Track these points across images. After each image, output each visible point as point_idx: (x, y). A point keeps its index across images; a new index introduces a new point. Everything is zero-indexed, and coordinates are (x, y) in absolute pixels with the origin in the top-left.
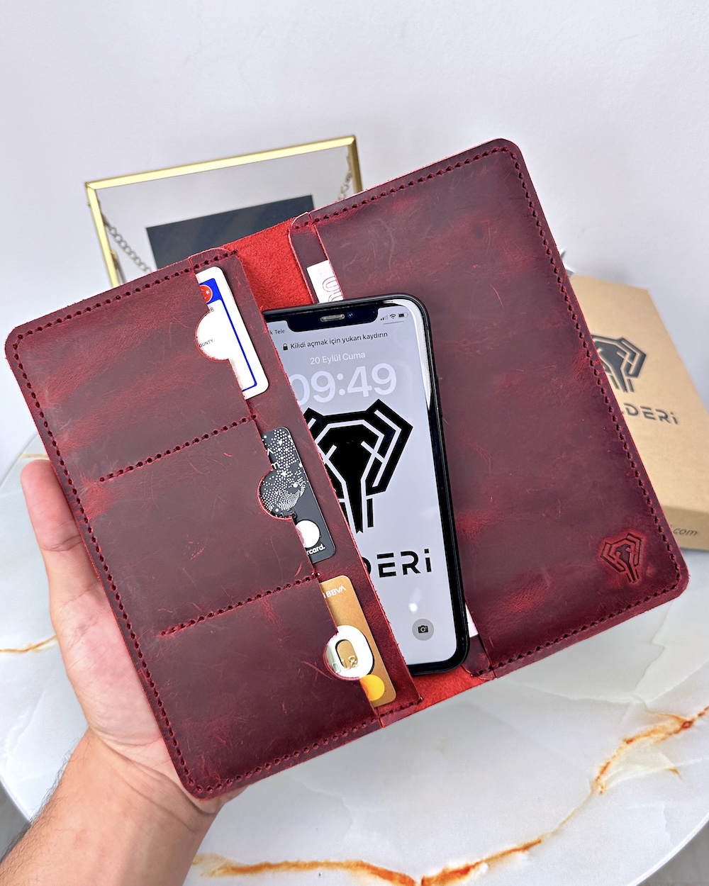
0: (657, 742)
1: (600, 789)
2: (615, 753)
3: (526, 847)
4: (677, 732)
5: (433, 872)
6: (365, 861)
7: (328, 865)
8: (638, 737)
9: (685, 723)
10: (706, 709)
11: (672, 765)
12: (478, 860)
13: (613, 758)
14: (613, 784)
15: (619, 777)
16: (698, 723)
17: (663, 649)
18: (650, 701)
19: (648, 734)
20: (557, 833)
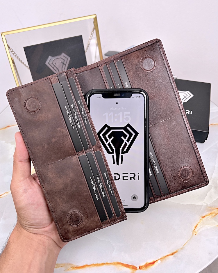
0: (213, 217)
1: (195, 233)
3: (173, 254)
5: (143, 264)
8: (206, 216)
12: (157, 259)
13: (199, 222)
14: (199, 232)
15: (201, 229)
17: (212, 187)
18: (209, 204)
19: (209, 215)
20: (182, 249)
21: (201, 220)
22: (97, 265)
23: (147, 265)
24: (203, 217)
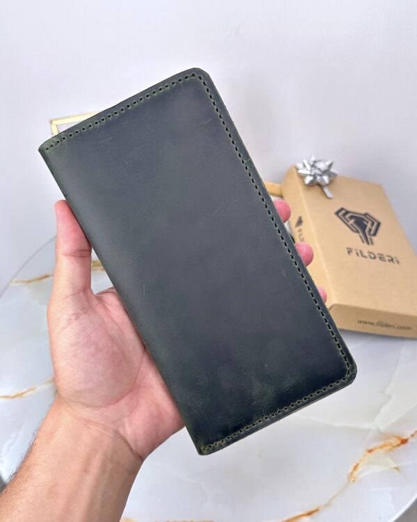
0: (386, 451)
1: (352, 479)
2: (362, 458)
3: (309, 514)
4: (398, 445)
8: (375, 448)
9: (403, 440)
11: (395, 465)
13: (361, 460)
14: (361, 476)
15: (365, 472)
16: (411, 440)
17: (390, 396)
18: (382, 427)
19: (381, 447)
20: (327, 505)
21: (365, 455)
24: (370, 451)
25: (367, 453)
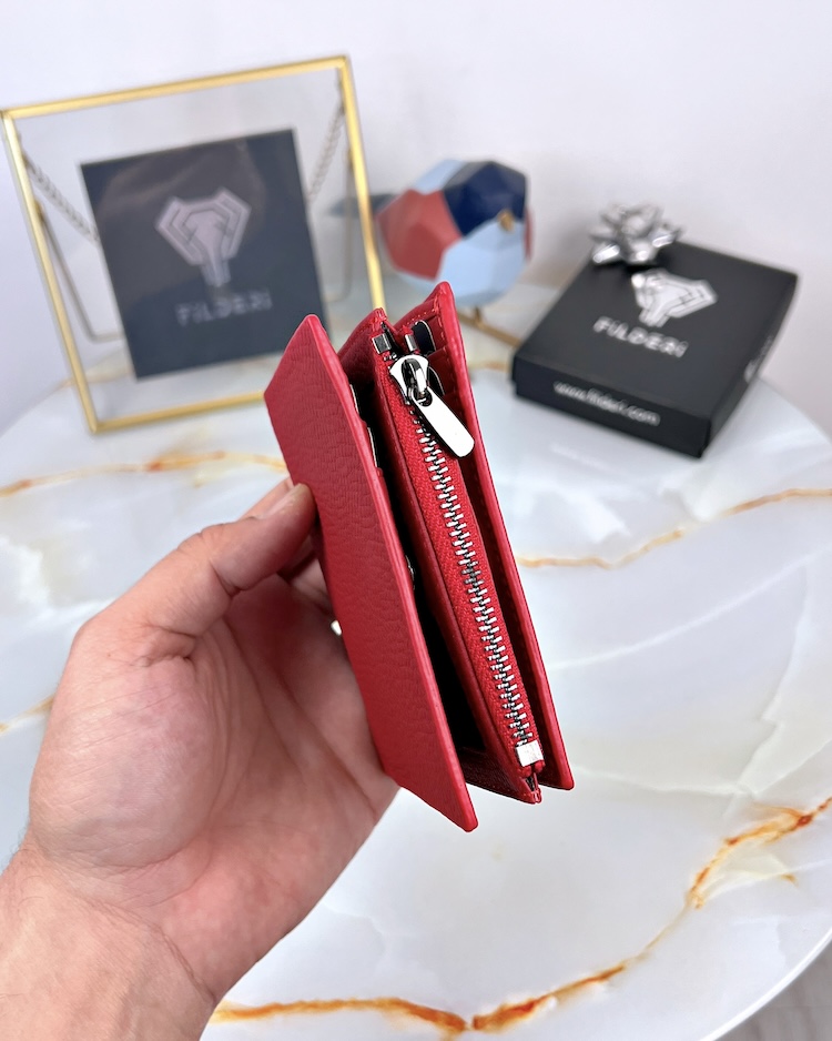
0: (767, 842)
1: (696, 902)
2: (714, 857)
3: (605, 976)
4: (793, 829)
5: (488, 1010)
6: (402, 998)
7: (355, 1004)
8: (744, 836)
9: (803, 818)
10: (829, 800)
11: (785, 871)
12: (544, 993)
13: (713, 862)
15: (720, 886)
16: (819, 817)
17: (774, 727)
18: (758, 792)
19: (757, 833)
20: (641, 958)
21: (721, 851)
22: (315, 1006)
23: (505, 1016)
24: (733, 842)
25: (726, 846)
